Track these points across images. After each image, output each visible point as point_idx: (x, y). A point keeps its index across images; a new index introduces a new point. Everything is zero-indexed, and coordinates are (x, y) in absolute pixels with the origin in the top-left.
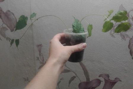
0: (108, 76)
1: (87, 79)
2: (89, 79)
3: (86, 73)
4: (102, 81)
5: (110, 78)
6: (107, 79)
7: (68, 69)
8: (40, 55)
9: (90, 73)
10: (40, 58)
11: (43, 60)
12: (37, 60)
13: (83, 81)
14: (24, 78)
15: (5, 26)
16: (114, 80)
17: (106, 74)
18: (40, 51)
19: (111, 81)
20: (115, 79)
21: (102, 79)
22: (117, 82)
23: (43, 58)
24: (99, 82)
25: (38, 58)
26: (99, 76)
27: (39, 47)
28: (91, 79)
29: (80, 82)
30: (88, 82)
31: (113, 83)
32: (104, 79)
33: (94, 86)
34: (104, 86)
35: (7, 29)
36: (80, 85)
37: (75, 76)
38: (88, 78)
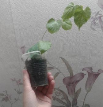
0: (91, 69)
3: (69, 68)
4: (86, 74)
5: (93, 71)
6: (90, 71)
7: (51, 66)
9: (73, 68)
12: (22, 61)
13: (67, 76)
16: (97, 72)
17: (88, 67)
19: (95, 73)
20: (99, 71)
21: (85, 72)
22: (100, 74)
24: (83, 75)
25: (23, 59)
26: (83, 70)
27: (22, 49)
28: (74, 74)
29: (64, 77)
30: (72, 77)
32: (88, 72)
33: (78, 79)
34: (88, 79)
36: (64, 80)
37: (59, 72)
38: (71, 73)
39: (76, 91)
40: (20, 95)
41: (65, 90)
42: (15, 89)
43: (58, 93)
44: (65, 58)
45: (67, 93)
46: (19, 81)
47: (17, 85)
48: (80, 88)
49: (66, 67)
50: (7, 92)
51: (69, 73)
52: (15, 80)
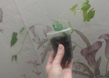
2: (89, 44)
3: (85, 39)
4: (103, 42)
6: (107, 38)
8: (35, 36)
9: (89, 38)
10: (36, 40)
11: (40, 40)
12: (34, 42)
13: (84, 48)
14: (27, 62)
17: (105, 34)
21: (102, 40)
24: (100, 43)
25: (34, 39)
26: (99, 38)
27: (31, 29)
28: (91, 44)
29: (82, 49)
30: (89, 47)
32: (105, 39)
33: (96, 49)
34: (106, 46)
36: (82, 52)
37: (75, 45)
40: (40, 75)
41: (85, 62)
42: (33, 71)
43: (78, 66)
45: (88, 64)
46: (36, 62)
47: (34, 66)
49: (82, 38)
50: (25, 76)
51: (86, 44)
52: (31, 62)
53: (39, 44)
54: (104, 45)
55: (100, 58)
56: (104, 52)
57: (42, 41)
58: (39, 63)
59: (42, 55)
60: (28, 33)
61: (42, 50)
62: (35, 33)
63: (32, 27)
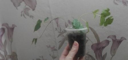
0: (115, 37)
1: (98, 41)
3: (96, 36)
4: (110, 41)
5: (117, 38)
6: (114, 39)
8: (58, 26)
9: (100, 36)
10: (58, 29)
11: (61, 30)
12: (56, 30)
13: (95, 43)
14: (47, 46)
15: (27, 7)
16: (120, 40)
17: (113, 35)
18: (57, 23)
19: (118, 40)
20: (121, 38)
21: (110, 39)
22: (122, 40)
23: (60, 28)
24: (108, 42)
25: (57, 29)
26: (108, 38)
27: (56, 20)
28: (101, 41)
29: (92, 44)
30: (99, 43)
31: (120, 42)
32: (112, 39)
33: (104, 46)
35: (29, 9)
36: (92, 46)
37: (88, 39)
39: (102, 55)
40: (55, 59)
41: (94, 55)
42: (50, 55)
43: (87, 58)
44: (93, 28)
45: (95, 57)
46: (54, 48)
47: (52, 51)
48: (106, 52)
49: (94, 35)
50: (43, 57)
52: (50, 47)
53: (60, 33)
54: (111, 43)
55: (106, 54)
56: (110, 50)
57: (63, 31)
58: (56, 49)
59: (60, 43)
60: (50, 22)
61: (61, 38)
62: (59, 24)
63: (57, 19)
